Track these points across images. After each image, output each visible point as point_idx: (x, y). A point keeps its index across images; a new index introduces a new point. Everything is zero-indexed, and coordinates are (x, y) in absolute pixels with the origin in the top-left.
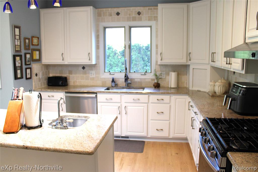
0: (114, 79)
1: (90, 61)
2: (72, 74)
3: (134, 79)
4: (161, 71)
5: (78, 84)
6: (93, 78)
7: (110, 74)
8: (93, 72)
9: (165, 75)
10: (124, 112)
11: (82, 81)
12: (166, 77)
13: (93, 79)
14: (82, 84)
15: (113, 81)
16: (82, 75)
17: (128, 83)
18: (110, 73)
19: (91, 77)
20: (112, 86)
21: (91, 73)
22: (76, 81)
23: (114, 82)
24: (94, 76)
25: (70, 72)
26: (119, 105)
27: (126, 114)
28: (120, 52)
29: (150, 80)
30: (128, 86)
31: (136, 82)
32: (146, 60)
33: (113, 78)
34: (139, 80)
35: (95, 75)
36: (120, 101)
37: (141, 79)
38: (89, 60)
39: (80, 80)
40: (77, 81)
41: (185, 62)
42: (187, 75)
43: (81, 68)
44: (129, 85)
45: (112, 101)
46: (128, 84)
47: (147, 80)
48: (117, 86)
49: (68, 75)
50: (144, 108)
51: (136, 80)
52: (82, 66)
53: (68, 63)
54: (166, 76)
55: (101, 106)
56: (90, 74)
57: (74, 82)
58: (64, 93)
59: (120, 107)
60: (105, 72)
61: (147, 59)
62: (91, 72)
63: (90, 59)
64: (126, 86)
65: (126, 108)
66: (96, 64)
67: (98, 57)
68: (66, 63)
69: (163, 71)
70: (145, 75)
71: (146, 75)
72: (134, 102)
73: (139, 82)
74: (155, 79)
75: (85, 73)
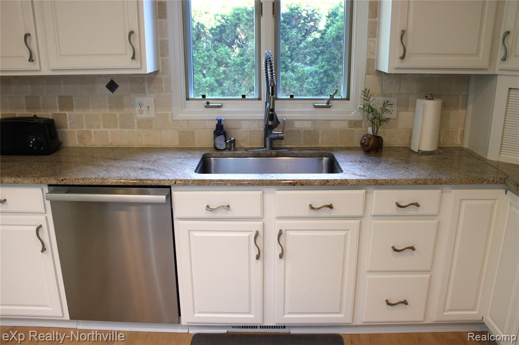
0: (223, 123)
1: (135, 64)
2: (71, 108)
3: (291, 122)
4: (383, 94)
5: (94, 141)
6: (149, 121)
7: (208, 105)
8: (148, 100)
9: (395, 108)
10: (273, 250)
11: (109, 130)
12: (397, 116)
13: (147, 124)
14: (110, 141)
15: (220, 129)
16: (107, 111)
17: (272, 136)
18: (208, 103)
19: (139, 116)
20: (216, 149)
21: (141, 105)
22: (89, 133)
23: (225, 134)
24: (152, 114)
25: (66, 103)
26: (257, 226)
27: (281, 256)
28: (213, 31)
29: (345, 125)
30: (272, 148)
31: (299, 131)
32: (287, 52)
33: (220, 121)
34: (308, 125)
35: (152, 109)
36: (258, 214)
37: (314, 121)
38: (133, 58)
39: (102, 129)
40: (93, 130)
41: (485, 64)
42: (465, 106)
43: (102, 88)
44: (276, 144)
45: (230, 214)
46: (272, 140)
47: (334, 126)
48: (235, 149)
49: (58, 111)
50: (346, 236)
51: (297, 125)
52: (108, 81)
53: (53, 70)
54: (398, 112)
55: (189, 231)
56: (138, 108)
57: (81, 137)
58: (46, 190)
59: (261, 233)
60: (188, 99)
61: (289, 48)
62: (138, 100)
63: (137, 56)
64: (265, 147)
65: (282, 237)
66: (156, 73)
67: (161, 48)
68: (45, 72)
69: (391, 95)
70: (328, 106)
71: (330, 107)
72: (313, 213)
73: (307, 132)
74: (361, 122)
75: (120, 105)
